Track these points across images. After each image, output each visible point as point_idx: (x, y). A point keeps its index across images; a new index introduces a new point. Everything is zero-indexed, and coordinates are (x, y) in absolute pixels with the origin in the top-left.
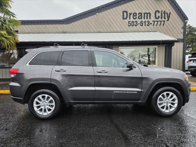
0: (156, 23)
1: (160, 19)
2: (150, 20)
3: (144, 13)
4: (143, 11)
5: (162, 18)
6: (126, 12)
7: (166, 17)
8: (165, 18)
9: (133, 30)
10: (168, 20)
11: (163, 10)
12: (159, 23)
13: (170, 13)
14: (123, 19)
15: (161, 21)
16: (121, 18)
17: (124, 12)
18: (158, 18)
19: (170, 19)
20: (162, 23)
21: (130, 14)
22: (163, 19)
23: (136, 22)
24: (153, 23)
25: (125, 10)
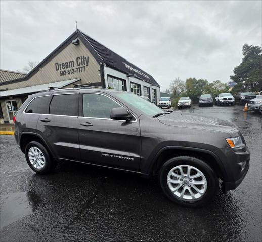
0: (78, 69)
1: (81, 66)
2: (74, 68)
3: (69, 62)
4: (68, 61)
5: (82, 64)
6: (57, 63)
7: (86, 62)
8: (85, 64)
9: (64, 78)
10: (87, 65)
11: (83, 56)
12: (81, 69)
13: (88, 57)
14: (57, 70)
15: (82, 67)
16: (55, 69)
17: (56, 64)
18: (79, 65)
19: (89, 64)
20: (83, 68)
21: (60, 65)
22: (84, 65)
23: (65, 71)
24: (76, 70)
25: (56, 62)
